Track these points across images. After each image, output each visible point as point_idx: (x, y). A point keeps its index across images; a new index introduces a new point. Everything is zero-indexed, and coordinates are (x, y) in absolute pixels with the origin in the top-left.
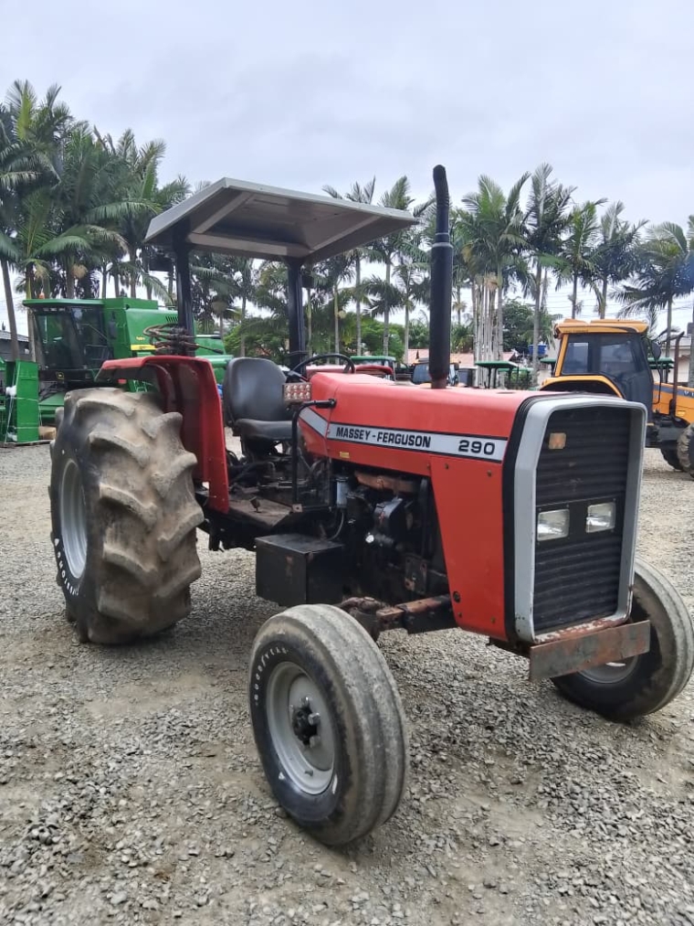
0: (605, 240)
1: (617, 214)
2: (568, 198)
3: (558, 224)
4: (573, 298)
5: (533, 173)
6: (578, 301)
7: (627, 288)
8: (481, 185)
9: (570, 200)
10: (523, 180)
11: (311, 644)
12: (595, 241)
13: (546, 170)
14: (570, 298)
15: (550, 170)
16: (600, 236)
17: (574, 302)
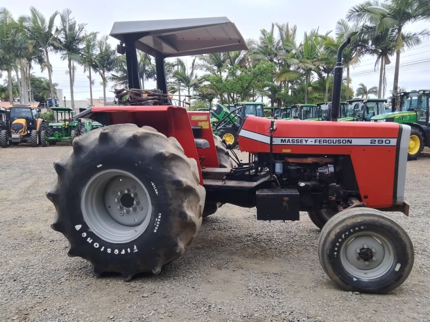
0: (101, 51)
1: (106, 40)
2: (83, 28)
3: (77, 39)
4: (90, 77)
5: (61, 12)
6: (92, 79)
7: (113, 75)
8: (32, 11)
9: (84, 29)
10: (56, 14)
11: (381, 220)
12: (96, 52)
13: (69, 12)
14: (88, 77)
15: (71, 12)
16: (99, 49)
17: (90, 80)
